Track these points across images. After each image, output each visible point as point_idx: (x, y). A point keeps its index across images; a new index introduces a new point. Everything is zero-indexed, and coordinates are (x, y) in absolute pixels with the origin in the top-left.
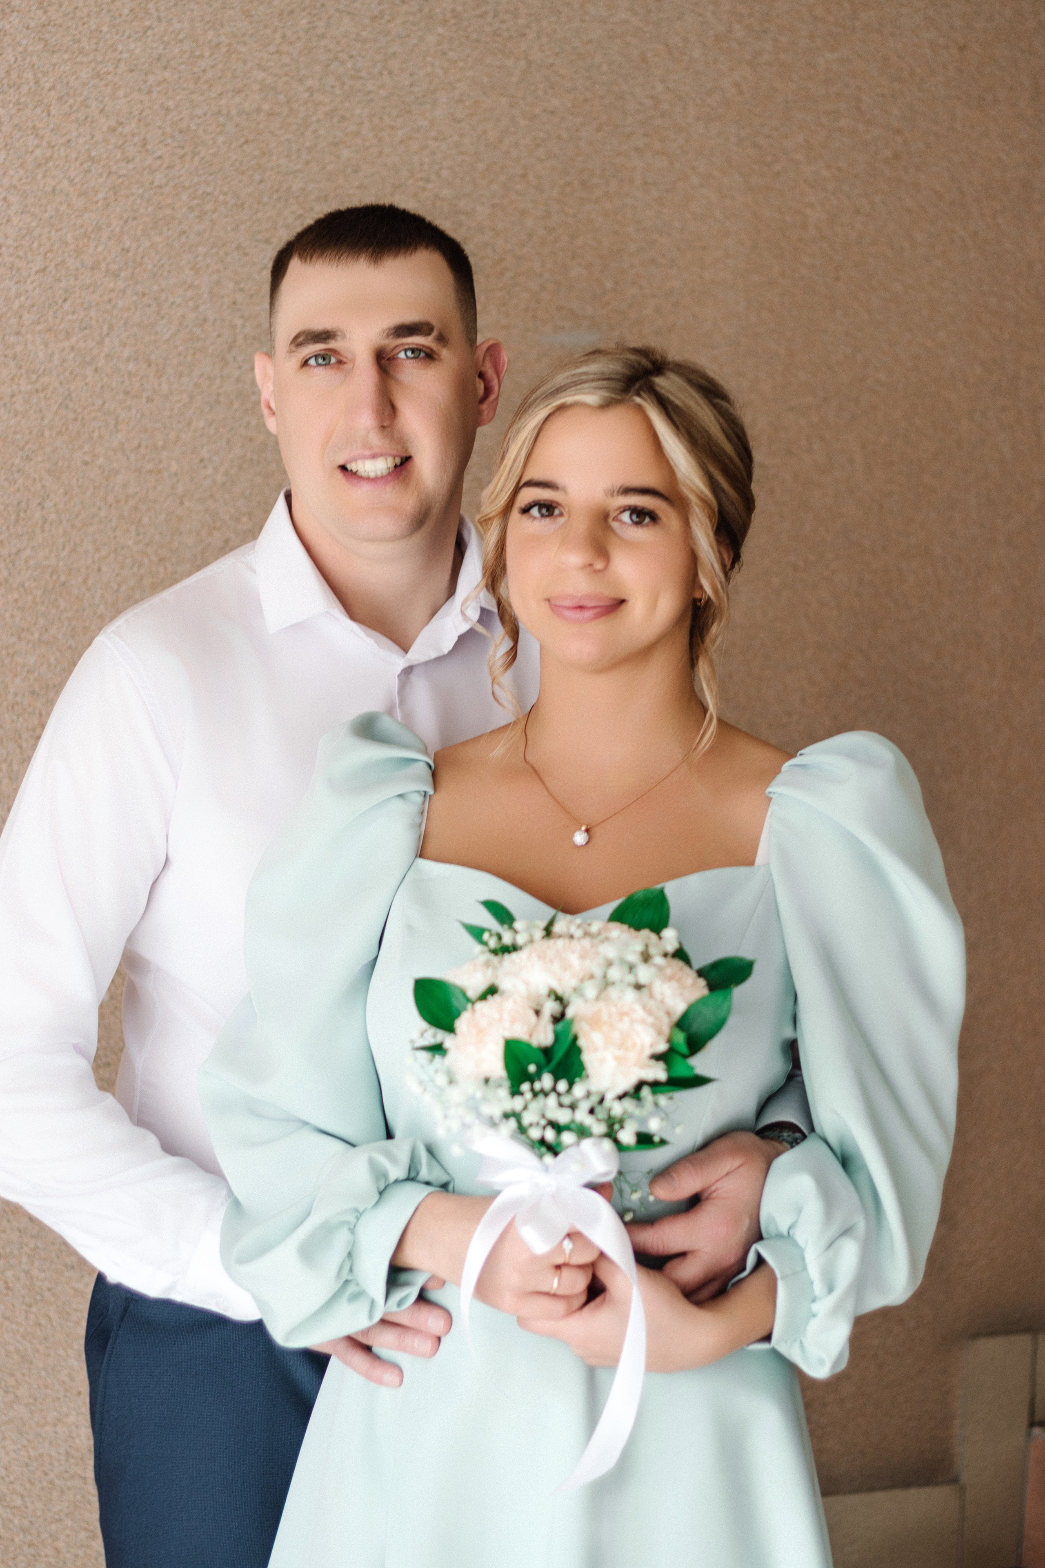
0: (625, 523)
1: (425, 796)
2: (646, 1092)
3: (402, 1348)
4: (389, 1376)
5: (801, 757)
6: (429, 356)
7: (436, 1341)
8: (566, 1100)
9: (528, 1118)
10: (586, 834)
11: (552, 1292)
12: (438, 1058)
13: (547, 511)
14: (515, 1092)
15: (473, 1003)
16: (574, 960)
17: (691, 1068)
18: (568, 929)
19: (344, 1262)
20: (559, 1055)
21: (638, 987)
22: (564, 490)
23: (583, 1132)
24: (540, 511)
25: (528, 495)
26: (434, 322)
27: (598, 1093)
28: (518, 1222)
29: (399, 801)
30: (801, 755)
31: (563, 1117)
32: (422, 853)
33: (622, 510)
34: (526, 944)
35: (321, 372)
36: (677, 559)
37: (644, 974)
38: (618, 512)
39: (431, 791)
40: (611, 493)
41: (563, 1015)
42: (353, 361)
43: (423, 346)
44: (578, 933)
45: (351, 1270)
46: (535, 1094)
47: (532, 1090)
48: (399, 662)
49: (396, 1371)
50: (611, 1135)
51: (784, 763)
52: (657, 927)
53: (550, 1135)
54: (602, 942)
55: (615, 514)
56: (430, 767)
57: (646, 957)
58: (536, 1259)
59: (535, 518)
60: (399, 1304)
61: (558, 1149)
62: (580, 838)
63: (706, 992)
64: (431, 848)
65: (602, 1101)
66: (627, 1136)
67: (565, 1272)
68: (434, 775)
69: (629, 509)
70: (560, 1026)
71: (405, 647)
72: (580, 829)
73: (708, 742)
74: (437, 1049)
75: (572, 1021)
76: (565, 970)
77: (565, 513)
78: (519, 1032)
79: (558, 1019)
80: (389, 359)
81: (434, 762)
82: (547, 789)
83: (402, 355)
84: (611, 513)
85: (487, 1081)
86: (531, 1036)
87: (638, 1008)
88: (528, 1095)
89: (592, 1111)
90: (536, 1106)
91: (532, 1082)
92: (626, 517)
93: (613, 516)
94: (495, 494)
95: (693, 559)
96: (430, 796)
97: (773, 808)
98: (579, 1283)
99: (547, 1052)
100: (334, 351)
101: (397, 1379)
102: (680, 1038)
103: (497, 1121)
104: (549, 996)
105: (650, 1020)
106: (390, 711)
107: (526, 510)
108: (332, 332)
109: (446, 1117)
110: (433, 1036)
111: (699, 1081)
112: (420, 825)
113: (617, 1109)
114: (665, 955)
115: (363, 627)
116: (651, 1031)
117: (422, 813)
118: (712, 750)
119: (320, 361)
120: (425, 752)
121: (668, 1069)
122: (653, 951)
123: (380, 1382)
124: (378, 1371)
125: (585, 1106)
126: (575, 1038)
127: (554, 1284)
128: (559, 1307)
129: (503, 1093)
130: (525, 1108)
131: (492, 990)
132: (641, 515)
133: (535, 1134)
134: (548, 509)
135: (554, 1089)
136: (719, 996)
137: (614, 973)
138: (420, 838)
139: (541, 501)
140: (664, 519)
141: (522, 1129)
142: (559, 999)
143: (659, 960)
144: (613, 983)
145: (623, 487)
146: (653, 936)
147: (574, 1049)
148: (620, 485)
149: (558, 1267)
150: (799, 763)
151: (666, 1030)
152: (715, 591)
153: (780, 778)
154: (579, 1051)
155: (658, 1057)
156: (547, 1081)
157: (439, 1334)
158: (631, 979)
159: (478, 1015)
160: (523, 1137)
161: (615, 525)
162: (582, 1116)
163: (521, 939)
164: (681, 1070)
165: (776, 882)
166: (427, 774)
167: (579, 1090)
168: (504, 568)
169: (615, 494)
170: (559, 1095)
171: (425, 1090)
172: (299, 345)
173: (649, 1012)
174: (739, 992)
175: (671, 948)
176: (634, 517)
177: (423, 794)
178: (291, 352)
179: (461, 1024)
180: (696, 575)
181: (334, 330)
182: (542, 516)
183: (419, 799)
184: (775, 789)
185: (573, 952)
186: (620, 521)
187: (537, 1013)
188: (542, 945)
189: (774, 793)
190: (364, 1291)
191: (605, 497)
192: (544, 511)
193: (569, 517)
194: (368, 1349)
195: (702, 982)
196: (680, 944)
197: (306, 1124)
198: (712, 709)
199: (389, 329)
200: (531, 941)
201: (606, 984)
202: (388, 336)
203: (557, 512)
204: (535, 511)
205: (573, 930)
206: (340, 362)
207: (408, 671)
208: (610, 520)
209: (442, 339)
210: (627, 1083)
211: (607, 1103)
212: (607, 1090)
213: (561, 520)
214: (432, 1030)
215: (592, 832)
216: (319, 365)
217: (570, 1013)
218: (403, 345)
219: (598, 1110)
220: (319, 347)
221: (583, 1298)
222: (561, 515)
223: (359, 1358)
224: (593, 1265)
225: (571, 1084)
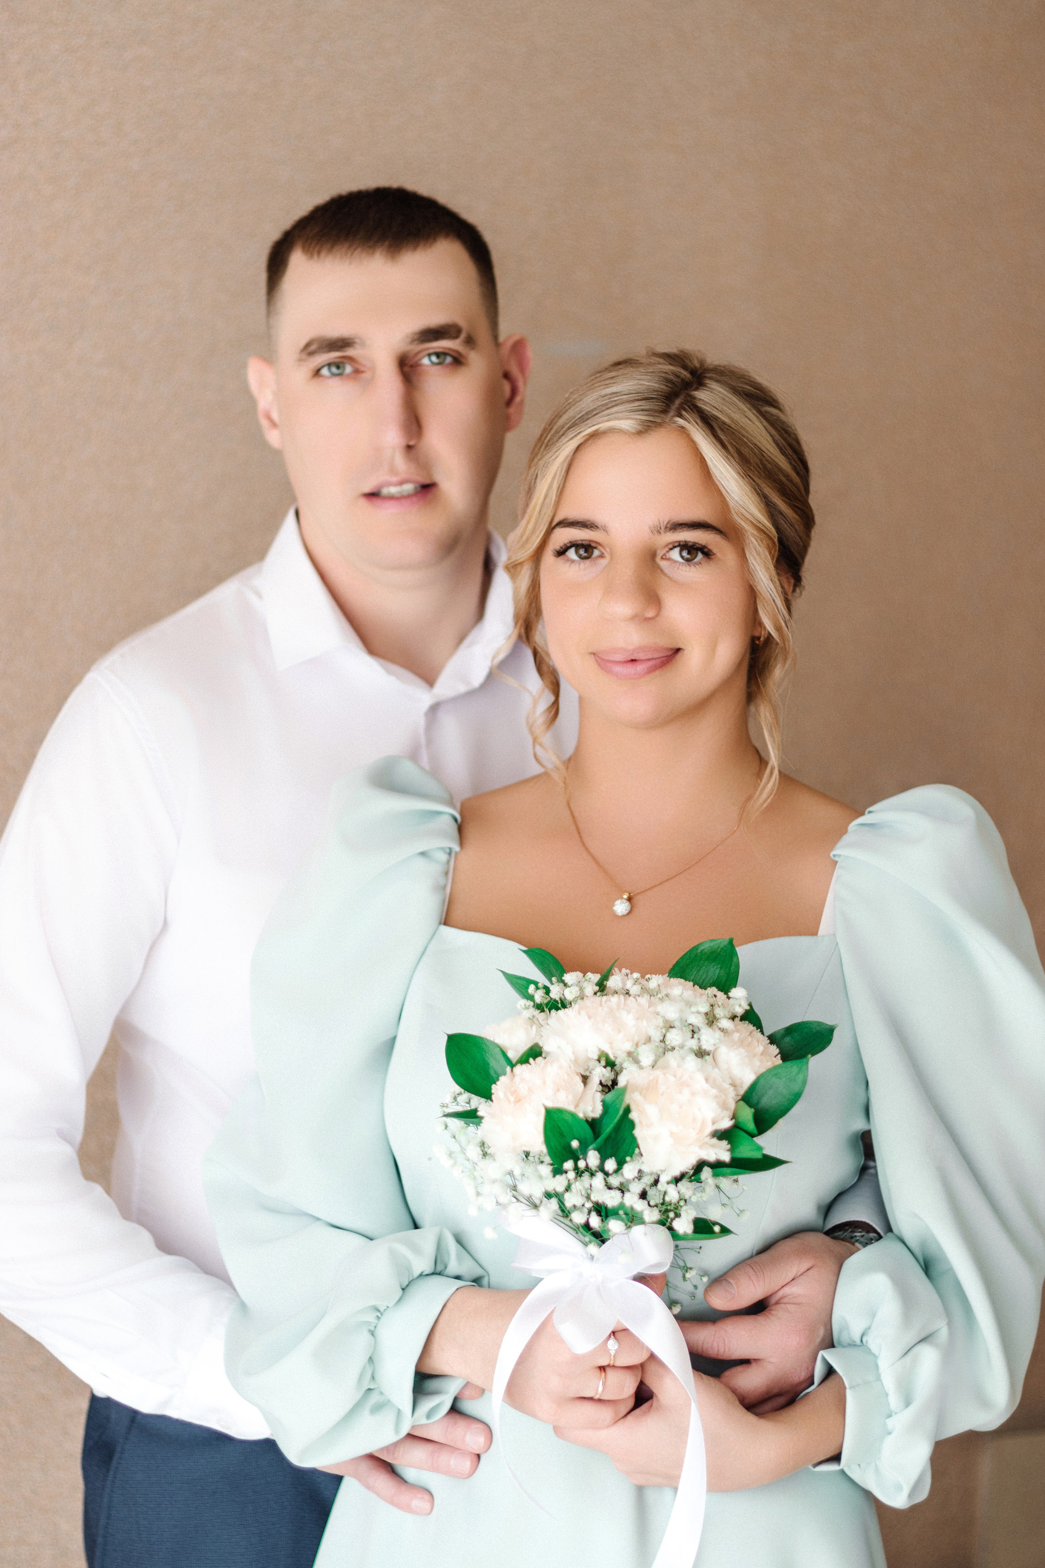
0: (676, 562)
1: (450, 854)
2: (706, 1173)
3: (435, 1469)
4: (419, 1502)
5: (871, 815)
6: (458, 361)
7: (475, 1459)
8: (614, 1181)
9: (570, 1200)
10: (628, 904)
11: (597, 1397)
12: (472, 1128)
13: (585, 552)
14: (558, 1171)
15: (513, 1066)
16: (629, 1019)
17: (760, 1148)
18: (624, 984)
19: (364, 1368)
20: (607, 1129)
21: (701, 1054)
22: (605, 529)
23: (632, 1219)
24: (577, 552)
25: (563, 536)
26: (462, 323)
27: (651, 1174)
28: (555, 1316)
29: (421, 861)
30: (870, 812)
31: (611, 1199)
32: (446, 921)
33: (671, 546)
34: (575, 1000)
35: (335, 382)
36: (736, 599)
37: (708, 1039)
38: (667, 549)
39: (456, 848)
40: (657, 530)
41: (615, 1083)
42: (373, 369)
43: (450, 349)
44: (634, 990)
45: (373, 1378)
46: (579, 1173)
47: (576, 1168)
48: (424, 698)
49: (427, 1497)
50: (665, 1223)
51: (854, 820)
52: (726, 985)
53: (595, 1221)
54: (662, 1000)
55: (664, 551)
56: (456, 820)
57: (711, 1020)
58: (577, 1359)
59: (573, 561)
60: (429, 1415)
61: (605, 1236)
62: (621, 907)
63: (778, 1061)
64: (458, 913)
65: (656, 1182)
66: (684, 1225)
67: (610, 1372)
68: (460, 829)
69: (679, 545)
70: (610, 1096)
71: (429, 680)
72: (622, 898)
73: (768, 797)
74: (471, 1116)
75: (625, 1089)
76: (619, 1031)
77: (606, 554)
78: (564, 1101)
79: (608, 1087)
80: (412, 366)
81: (461, 814)
82: (587, 849)
83: (426, 361)
84: (658, 552)
85: (527, 1154)
86: (577, 1106)
87: (700, 1078)
88: (571, 1175)
89: (643, 1195)
90: (579, 1186)
91: (576, 1160)
92: (675, 554)
93: (662, 554)
94: (524, 538)
95: (752, 594)
96: (456, 853)
97: (838, 872)
98: (629, 1387)
99: (594, 1124)
100: (351, 359)
101: (426, 1506)
102: (747, 1115)
103: (537, 1202)
104: (599, 1061)
105: (714, 1091)
106: (414, 756)
107: (561, 553)
108: (350, 339)
109: (478, 1194)
110: (467, 1101)
111: (767, 1163)
112: (444, 888)
113: (673, 1195)
114: (733, 1018)
115: (382, 661)
116: (714, 1105)
117: (446, 873)
118: (771, 809)
119: (334, 370)
120: (451, 803)
121: (731, 1150)
122: (719, 1012)
123: (408, 1509)
124: (405, 1496)
125: (636, 1188)
126: (628, 1110)
127: (597, 1387)
128: (605, 1414)
129: (546, 1170)
130: (568, 1189)
131: (534, 1053)
132: (691, 550)
133: (579, 1218)
134: (586, 549)
135: (601, 1168)
136: (793, 1067)
137: (675, 1037)
138: (444, 902)
139: (578, 541)
140: (718, 555)
141: (565, 1212)
142: (610, 1064)
143: (726, 1023)
144: (673, 1049)
145: (671, 522)
146: (721, 995)
147: (625, 1124)
148: (667, 521)
149: (602, 1368)
150: (866, 822)
151: (732, 1105)
152: (779, 629)
153: (846, 839)
154: (632, 1125)
155: (722, 1135)
156: (593, 1158)
157: (478, 1452)
158: (693, 1044)
159: (517, 1079)
160: (566, 1221)
161: (663, 564)
162: (632, 1200)
163: (570, 994)
164: (746, 1151)
165: (842, 951)
166: (453, 828)
167: (629, 1171)
168: (538, 612)
169: (662, 531)
170: (607, 1174)
171: (455, 1164)
172: (311, 354)
173: (714, 1085)
174: (816, 1062)
175: (740, 1011)
176: (685, 554)
177: (448, 851)
178: (300, 360)
179: (498, 1089)
180: (756, 611)
181: (352, 337)
182: (580, 557)
183: (443, 857)
184: (841, 851)
185: (629, 1012)
186: (669, 559)
187: (585, 1079)
188: (593, 1002)
189: (840, 856)
190: (389, 1401)
191: (651, 534)
192: (582, 552)
193: (611, 559)
194: (390, 1469)
195: (774, 1050)
196: (750, 1005)
197: (318, 1219)
198: (774, 760)
199: (415, 334)
200: (582, 997)
201: (665, 1048)
202: (413, 341)
203: (596, 553)
204: (572, 554)
205: (629, 984)
206: (357, 372)
207: (434, 709)
208: (658, 559)
209: (470, 341)
210: (686, 1164)
211: (662, 1186)
212: (662, 1171)
213: (603, 562)
214: (466, 1096)
215: (634, 901)
216: (334, 375)
217: (622, 1081)
218: (428, 349)
219: (651, 1192)
220: (334, 355)
221: (631, 1403)
222: (602, 556)
223: (382, 1480)
224: (641, 1367)
225: (621, 1164)
